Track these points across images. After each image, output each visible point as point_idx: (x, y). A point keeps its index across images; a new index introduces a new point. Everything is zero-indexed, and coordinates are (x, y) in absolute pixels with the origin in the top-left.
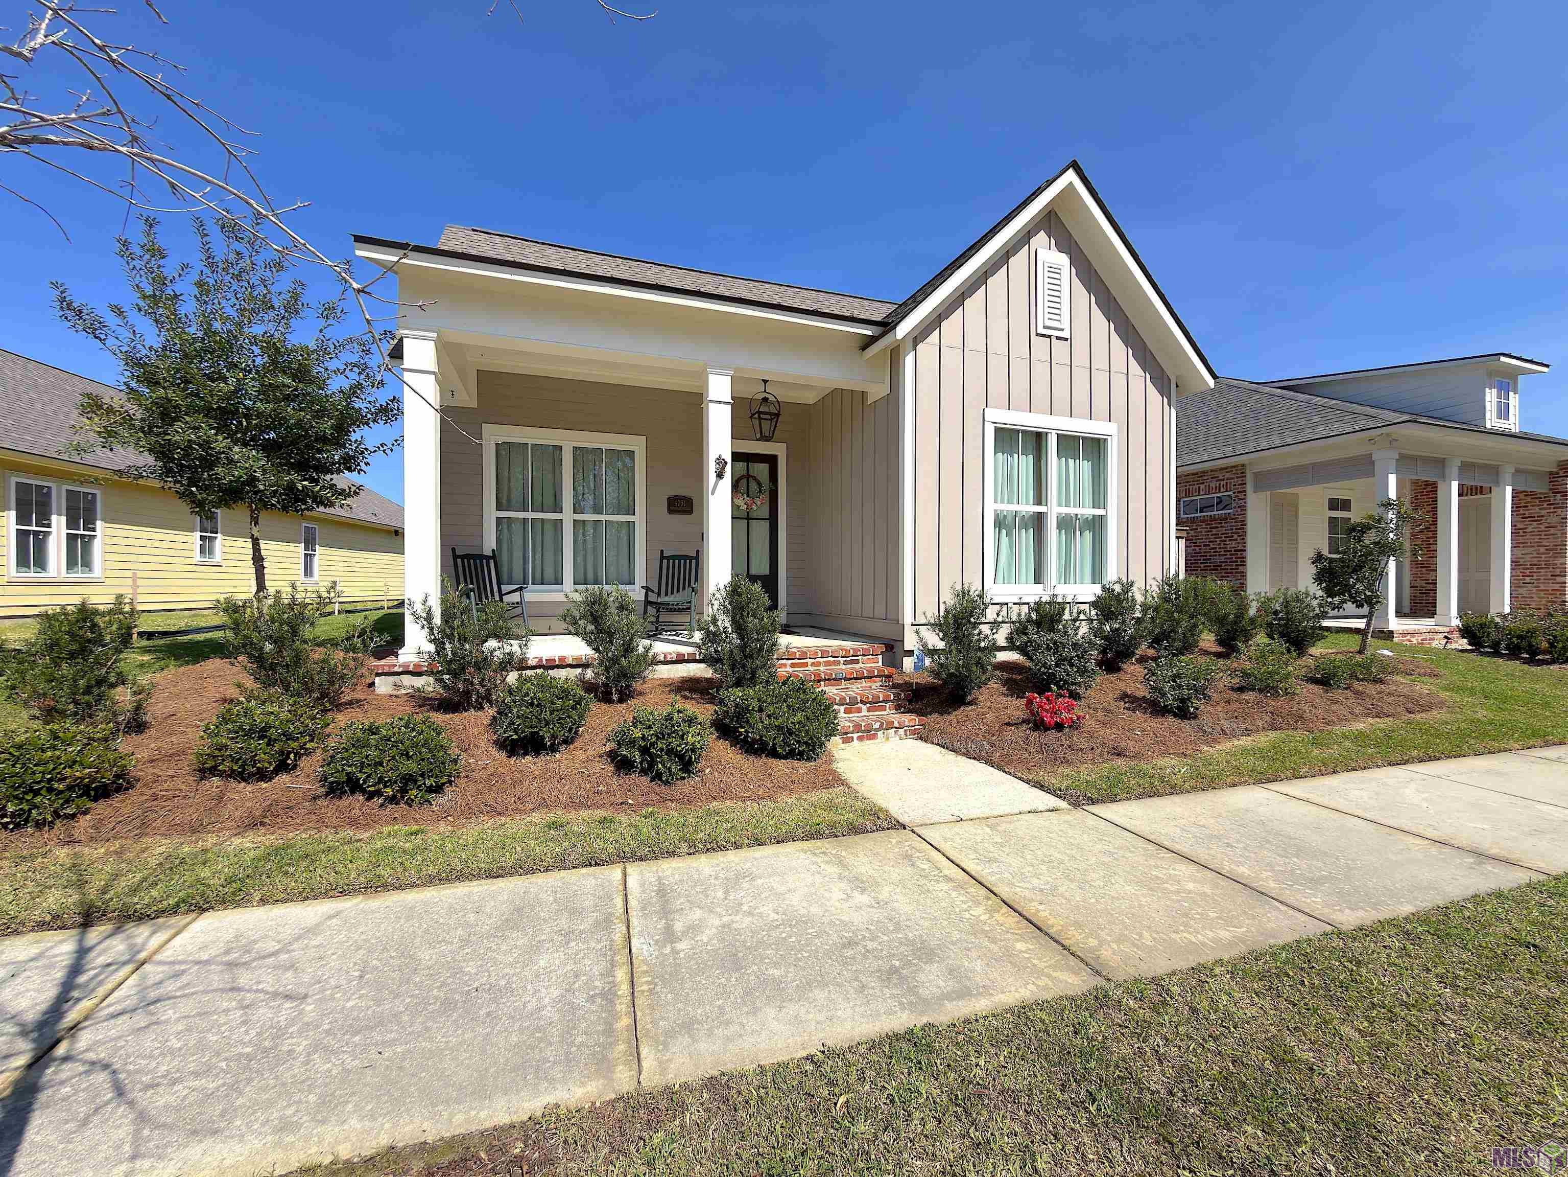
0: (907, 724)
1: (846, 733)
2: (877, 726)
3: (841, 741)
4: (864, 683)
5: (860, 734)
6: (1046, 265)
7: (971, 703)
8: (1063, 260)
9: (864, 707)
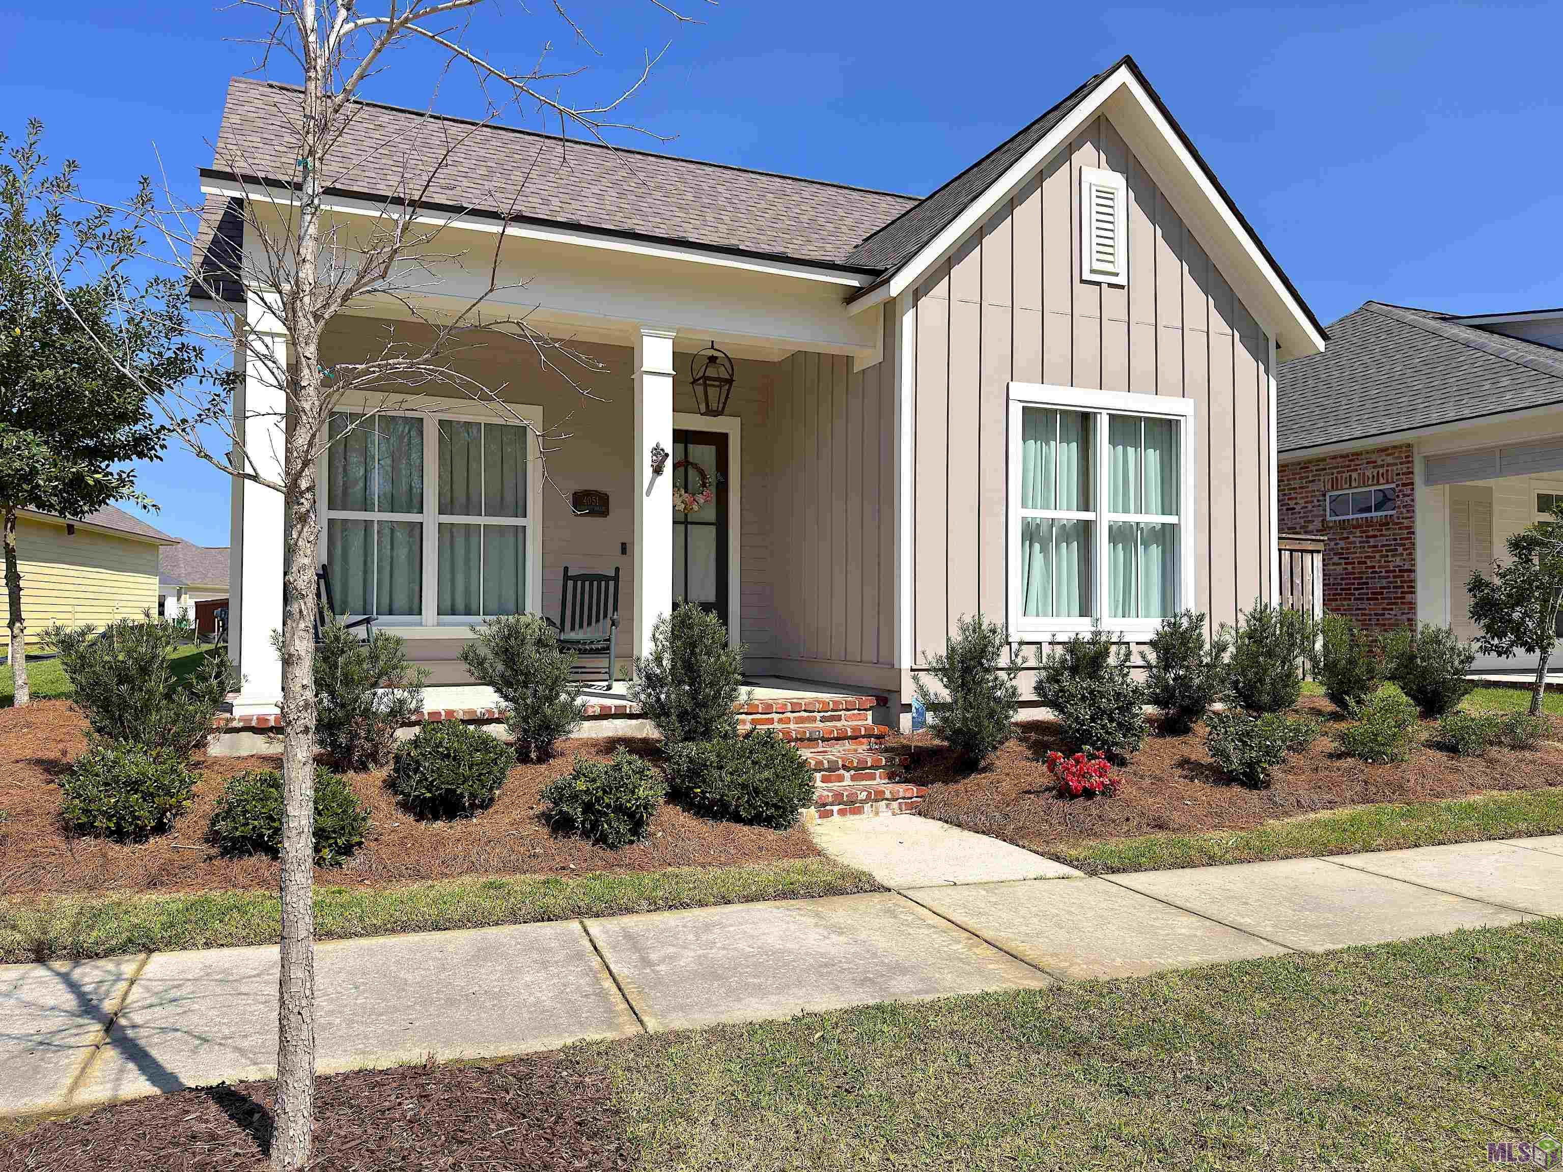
0: (901, 795)
1: (825, 805)
2: (863, 796)
3: (817, 815)
4: (847, 745)
5: (841, 807)
6: (1094, 189)
7: (984, 770)
8: (1116, 181)
9: (847, 775)
